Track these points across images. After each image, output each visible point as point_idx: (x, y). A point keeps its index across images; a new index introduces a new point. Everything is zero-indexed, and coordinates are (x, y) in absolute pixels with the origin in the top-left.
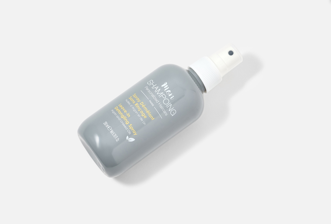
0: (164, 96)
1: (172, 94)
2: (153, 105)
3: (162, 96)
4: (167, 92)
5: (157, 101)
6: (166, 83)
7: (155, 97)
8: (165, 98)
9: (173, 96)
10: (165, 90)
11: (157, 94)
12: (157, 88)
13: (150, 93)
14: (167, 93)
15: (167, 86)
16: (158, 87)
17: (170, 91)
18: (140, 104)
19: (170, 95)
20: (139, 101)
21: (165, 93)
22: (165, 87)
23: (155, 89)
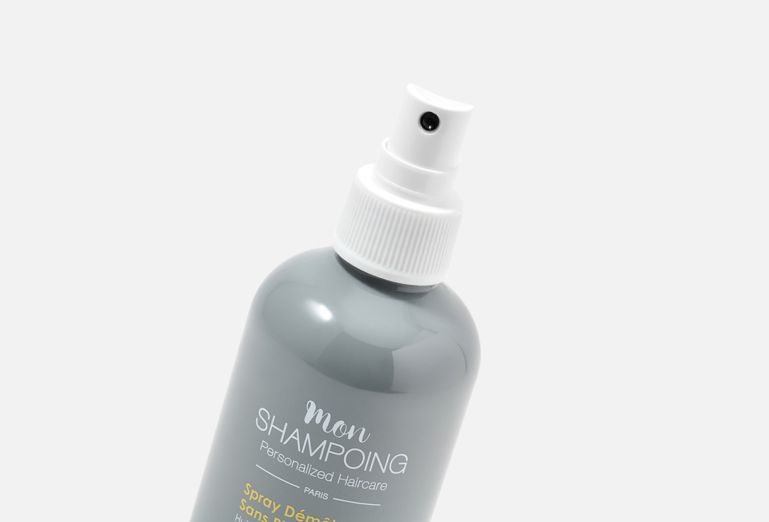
0: (333, 448)
1: (353, 427)
2: (325, 496)
3: (329, 451)
4: (334, 429)
5: (329, 477)
6: (313, 405)
7: (312, 471)
8: (345, 453)
9: (364, 430)
10: (325, 427)
11: (312, 454)
12: (295, 435)
13: (288, 462)
14: (338, 432)
15: (321, 411)
16: (297, 430)
17: (341, 423)
18: (286, 514)
19: (351, 434)
20: (275, 509)
21: (330, 437)
22: (318, 421)
23: (293, 442)
